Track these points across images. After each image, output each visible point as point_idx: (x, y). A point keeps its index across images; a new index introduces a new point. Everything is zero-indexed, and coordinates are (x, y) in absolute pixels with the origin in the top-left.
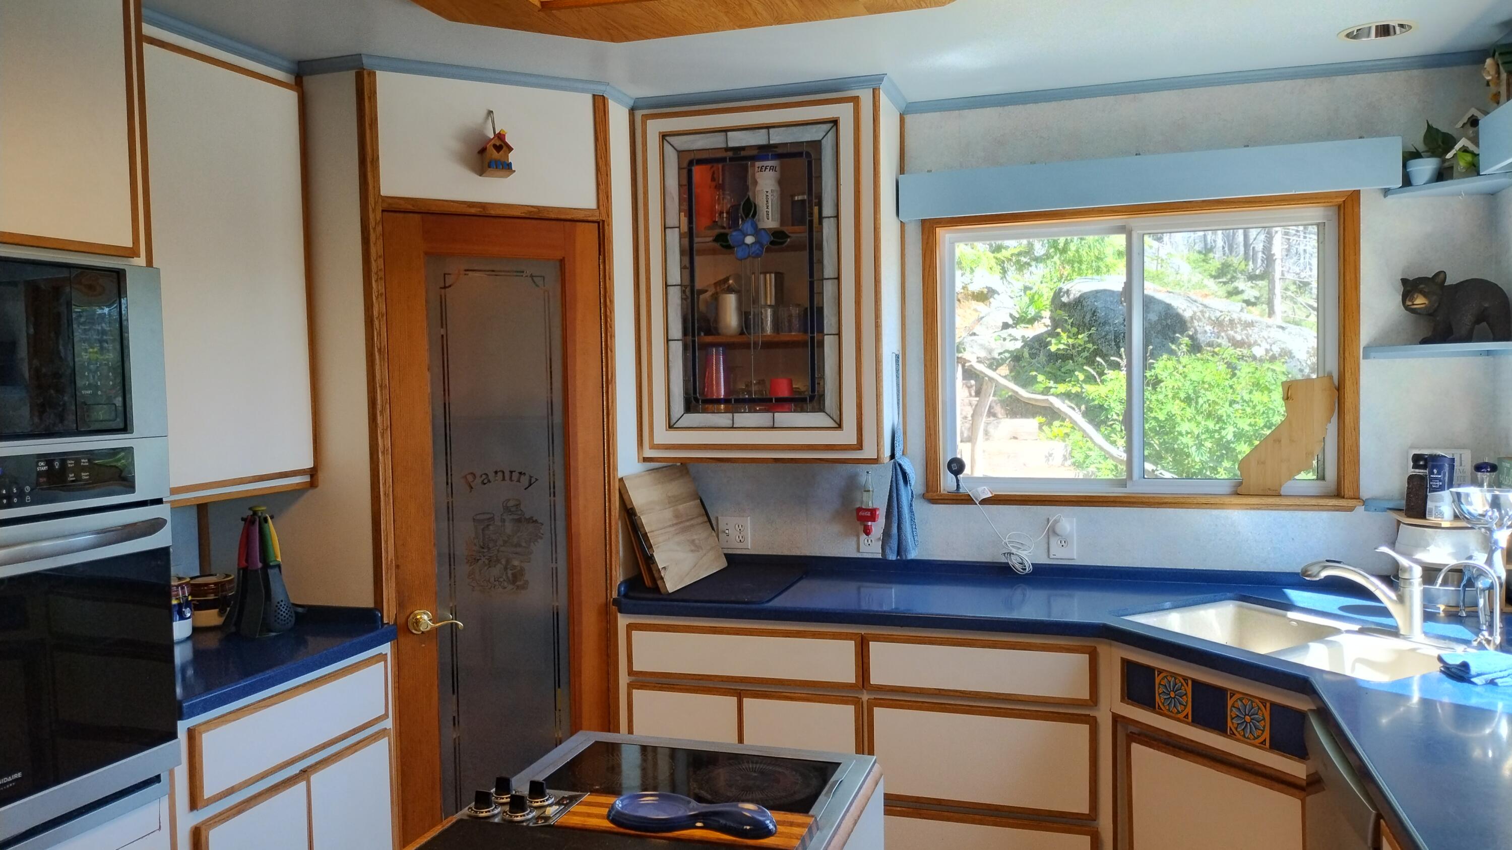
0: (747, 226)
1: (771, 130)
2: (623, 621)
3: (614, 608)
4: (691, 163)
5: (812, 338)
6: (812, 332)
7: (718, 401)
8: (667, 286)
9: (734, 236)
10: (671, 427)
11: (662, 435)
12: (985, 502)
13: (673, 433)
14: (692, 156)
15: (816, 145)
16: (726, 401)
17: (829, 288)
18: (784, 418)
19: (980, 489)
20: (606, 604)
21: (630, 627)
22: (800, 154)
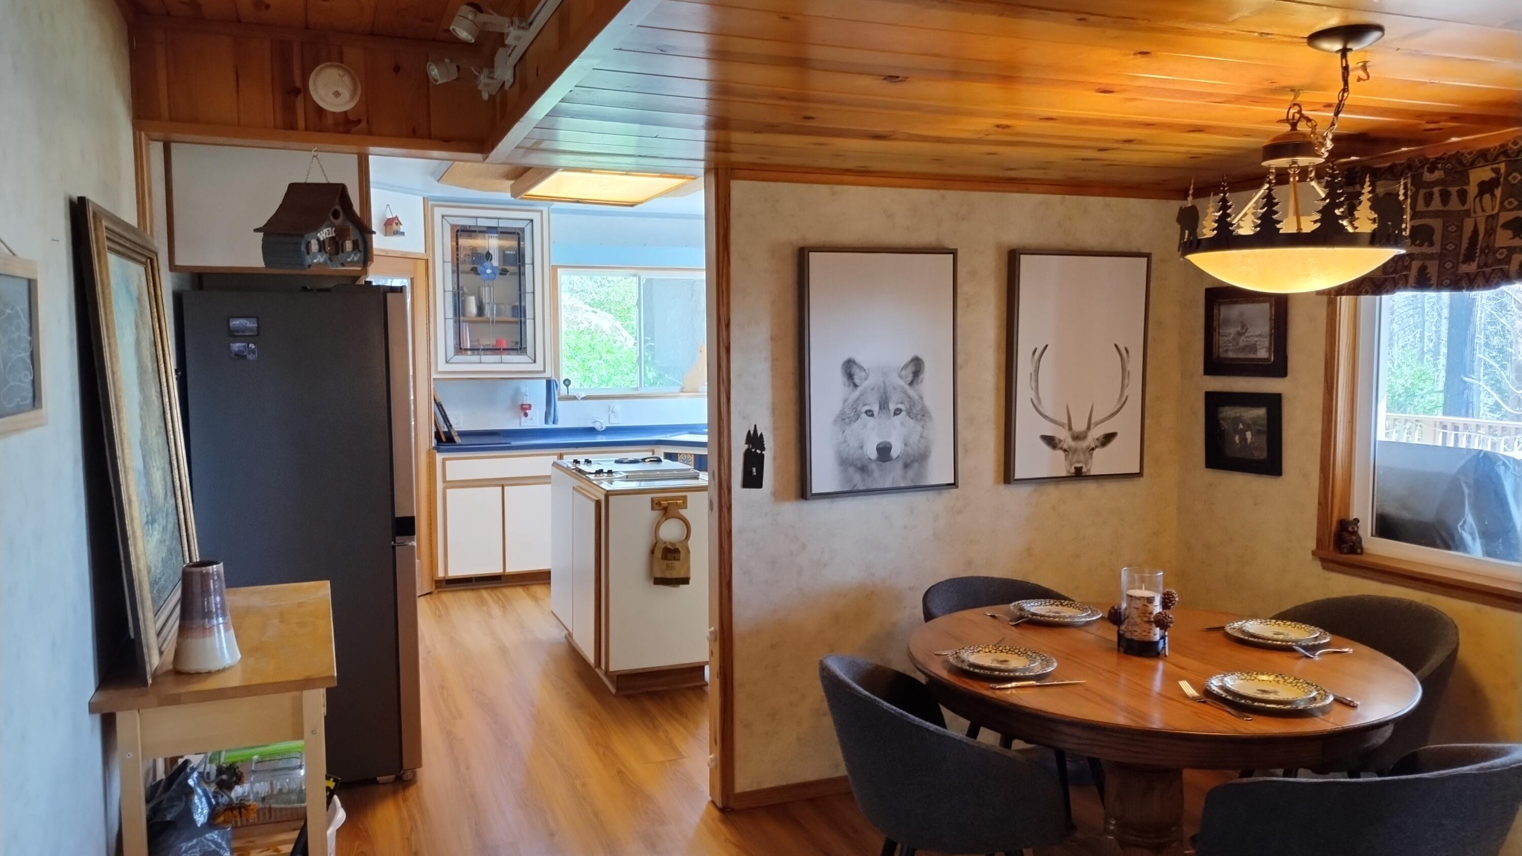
0: (487, 264)
1: (500, 220)
2: (439, 457)
3: (435, 451)
4: (458, 231)
5: (521, 321)
6: (521, 317)
7: (466, 350)
8: (444, 291)
9: (480, 268)
10: (447, 362)
11: (442, 366)
12: (584, 398)
13: (448, 365)
14: (459, 228)
15: (523, 230)
16: (471, 350)
17: (529, 297)
18: (506, 358)
19: (580, 393)
20: (429, 450)
21: (444, 460)
22: (514, 233)
